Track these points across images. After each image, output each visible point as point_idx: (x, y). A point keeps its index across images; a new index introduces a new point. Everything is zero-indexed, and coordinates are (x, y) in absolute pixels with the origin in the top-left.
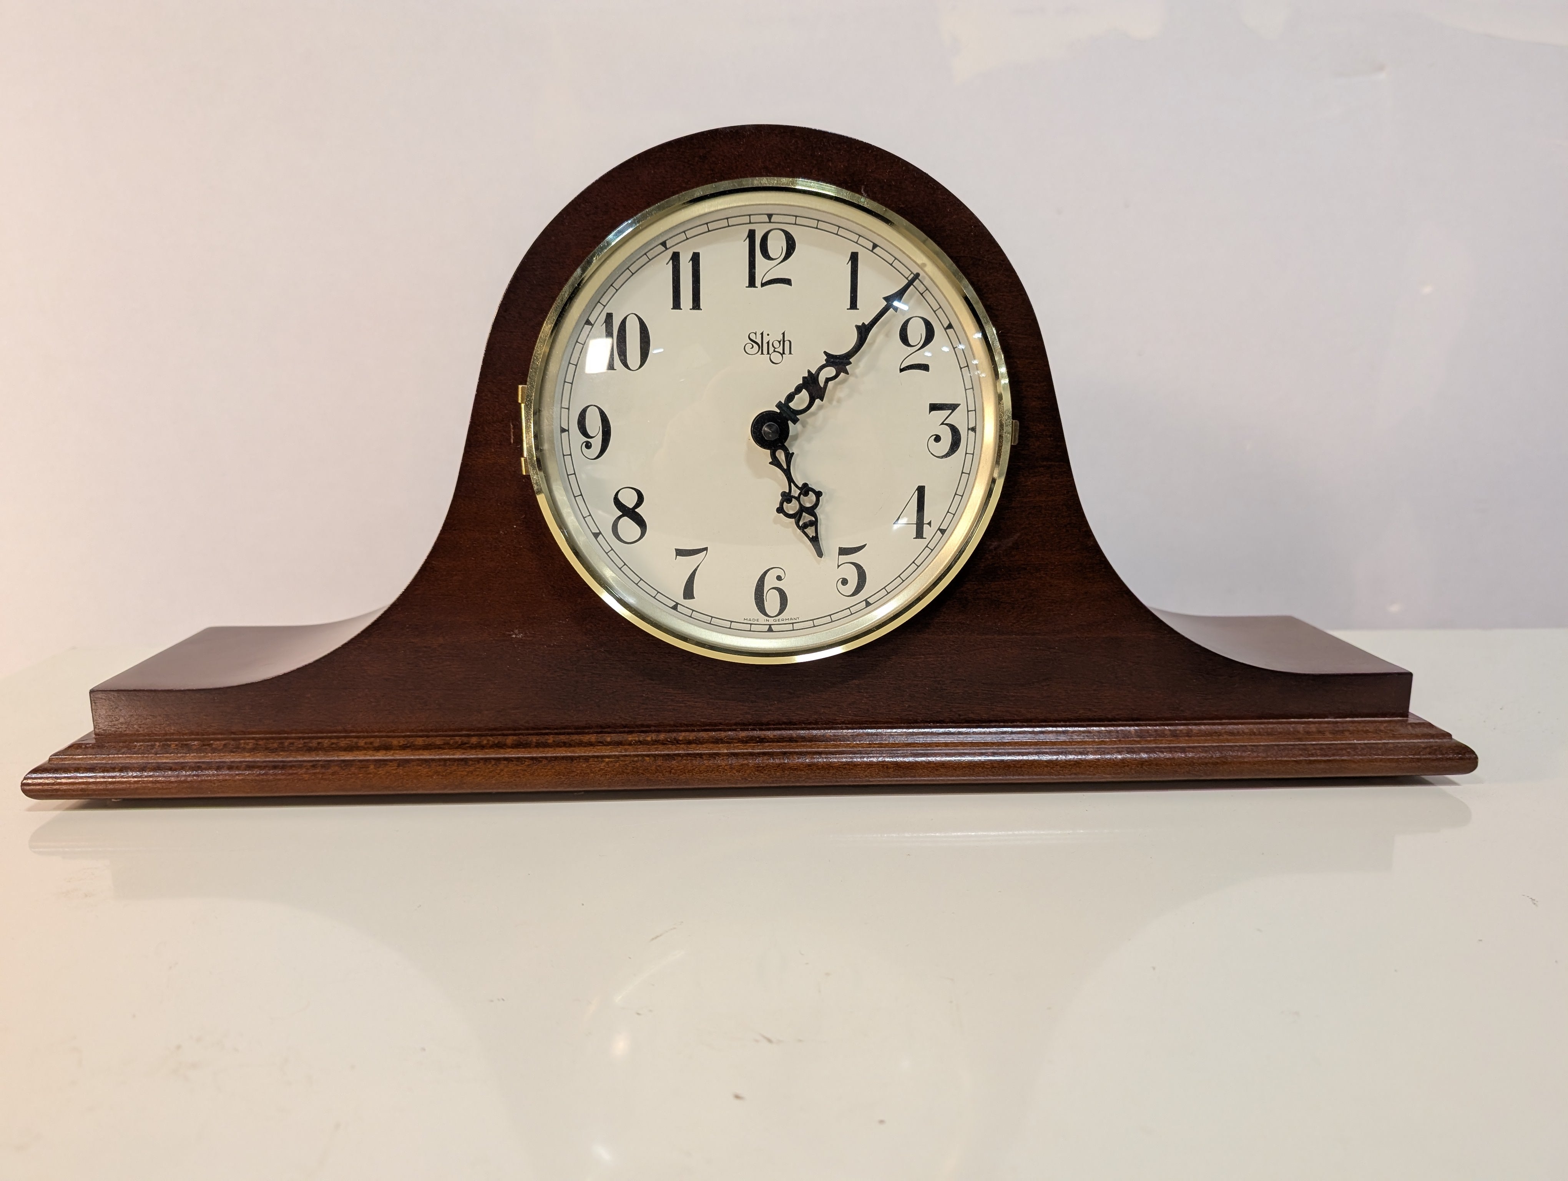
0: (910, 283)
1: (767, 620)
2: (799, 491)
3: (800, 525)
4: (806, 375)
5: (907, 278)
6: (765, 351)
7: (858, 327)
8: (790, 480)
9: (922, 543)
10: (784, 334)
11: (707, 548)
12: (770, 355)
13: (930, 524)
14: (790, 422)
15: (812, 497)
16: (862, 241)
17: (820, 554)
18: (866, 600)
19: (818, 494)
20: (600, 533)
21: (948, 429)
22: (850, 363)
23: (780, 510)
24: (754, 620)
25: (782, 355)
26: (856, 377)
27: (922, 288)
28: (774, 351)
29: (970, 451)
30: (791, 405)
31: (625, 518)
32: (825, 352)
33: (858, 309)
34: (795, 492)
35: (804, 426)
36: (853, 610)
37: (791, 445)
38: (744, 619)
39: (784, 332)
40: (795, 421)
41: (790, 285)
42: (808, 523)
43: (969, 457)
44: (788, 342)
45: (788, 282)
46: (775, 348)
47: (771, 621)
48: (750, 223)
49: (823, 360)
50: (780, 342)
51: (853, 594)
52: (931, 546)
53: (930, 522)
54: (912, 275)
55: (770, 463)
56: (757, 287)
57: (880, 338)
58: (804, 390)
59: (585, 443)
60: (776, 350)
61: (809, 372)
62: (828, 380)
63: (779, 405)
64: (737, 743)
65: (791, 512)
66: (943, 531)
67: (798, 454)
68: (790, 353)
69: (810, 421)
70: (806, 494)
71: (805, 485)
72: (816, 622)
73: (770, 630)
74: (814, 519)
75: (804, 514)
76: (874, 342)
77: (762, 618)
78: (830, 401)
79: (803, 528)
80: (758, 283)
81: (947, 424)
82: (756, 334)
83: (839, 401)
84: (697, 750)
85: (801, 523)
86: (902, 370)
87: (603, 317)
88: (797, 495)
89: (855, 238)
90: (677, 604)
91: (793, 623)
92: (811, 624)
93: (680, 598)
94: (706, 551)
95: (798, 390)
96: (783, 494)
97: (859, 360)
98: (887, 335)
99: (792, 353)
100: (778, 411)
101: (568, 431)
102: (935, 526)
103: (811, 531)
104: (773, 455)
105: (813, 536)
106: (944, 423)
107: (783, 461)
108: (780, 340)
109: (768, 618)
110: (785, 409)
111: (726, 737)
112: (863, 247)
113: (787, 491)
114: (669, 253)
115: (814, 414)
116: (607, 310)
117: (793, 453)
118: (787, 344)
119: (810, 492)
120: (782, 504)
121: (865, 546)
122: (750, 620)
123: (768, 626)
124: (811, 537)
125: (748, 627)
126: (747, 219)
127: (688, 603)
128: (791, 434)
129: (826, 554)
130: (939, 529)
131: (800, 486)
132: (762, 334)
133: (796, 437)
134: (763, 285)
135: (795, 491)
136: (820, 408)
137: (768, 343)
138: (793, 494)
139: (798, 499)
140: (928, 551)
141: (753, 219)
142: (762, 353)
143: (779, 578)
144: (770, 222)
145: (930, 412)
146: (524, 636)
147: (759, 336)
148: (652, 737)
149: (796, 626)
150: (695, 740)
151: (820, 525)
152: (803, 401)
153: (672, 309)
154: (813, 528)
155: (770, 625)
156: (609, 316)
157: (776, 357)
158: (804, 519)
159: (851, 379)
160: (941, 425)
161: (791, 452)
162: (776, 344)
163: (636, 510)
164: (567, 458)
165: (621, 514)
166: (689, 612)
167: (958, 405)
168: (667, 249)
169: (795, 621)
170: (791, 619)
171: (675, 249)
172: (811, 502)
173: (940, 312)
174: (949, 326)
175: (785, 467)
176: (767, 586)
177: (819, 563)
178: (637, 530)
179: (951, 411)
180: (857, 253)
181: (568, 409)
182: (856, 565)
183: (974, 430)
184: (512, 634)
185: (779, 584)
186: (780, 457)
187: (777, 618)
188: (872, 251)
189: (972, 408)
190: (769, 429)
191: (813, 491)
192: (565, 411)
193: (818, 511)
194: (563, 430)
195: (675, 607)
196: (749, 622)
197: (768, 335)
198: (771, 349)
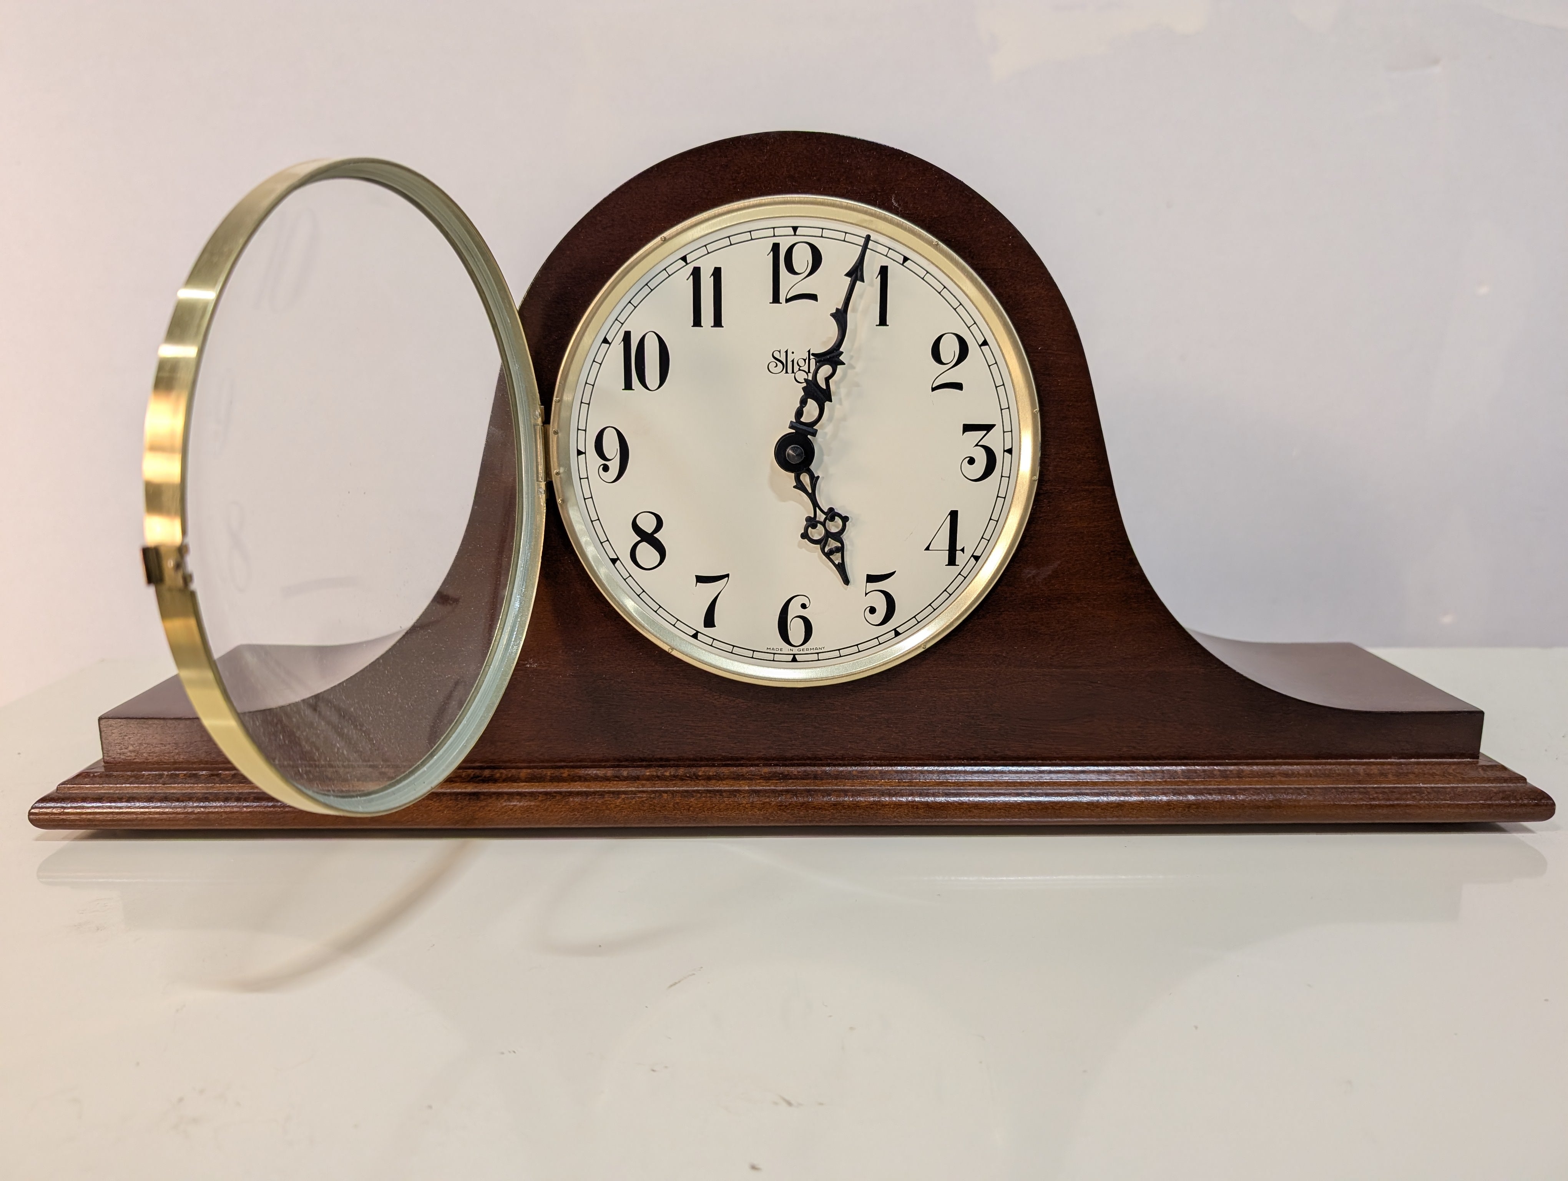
2: (825, 516)
3: (826, 552)
6: (790, 370)
8: (815, 505)
9: (954, 570)
10: (809, 352)
11: (728, 574)
12: (795, 374)
13: (963, 550)
15: (839, 522)
16: (891, 254)
17: (846, 581)
18: (895, 629)
19: (845, 519)
20: (618, 559)
21: (982, 451)
22: (842, 353)
23: (805, 536)
24: (777, 649)
25: (807, 374)
27: (955, 303)
28: (799, 370)
29: (1006, 474)
30: (803, 419)
31: (644, 543)
33: (888, 325)
34: (821, 517)
36: (881, 639)
37: (816, 468)
38: (768, 648)
41: (816, 300)
42: (833, 549)
43: (1005, 480)
45: (814, 297)
46: (800, 367)
47: (795, 650)
48: (774, 236)
50: (805, 360)
51: (883, 622)
52: (964, 573)
53: (964, 548)
55: (794, 487)
56: (781, 303)
59: (602, 466)
60: (801, 368)
63: (792, 426)
64: (759, 779)
65: (816, 537)
66: (977, 558)
67: (823, 478)
70: (832, 519)
71: (831, 509)
72: (843, 652)
73: (794, 660)
74: (840, 545)
75: (830, 540)
77: (786, 648)
79: (828, 555)
80: (782, 299)
81: (980, 446)
82: (780, 352)
84: (717, 786)
85: (826, 550)
86: (933, 389)
87: (621, 335)
88: (822, 520)
89: (884, 250)
90: (698, 632)
91: (818, 653)
92: (836, 654)
93: (700, 627)
94: (727, 578)
96: (808, 519)
101: (585, 453)
102: (968, 553)
103: (837, 558)
104: (798, 479)
105: (839, 563)
106: (978, 444)
107: (808, 485)
108: (805, 358)
109: (792, 648)
111: (747, 772)
112: (894, 260)
113: (813, 516)
114: (689, 269)
116: (626, 328)
117: (818, 477)
118: (813, 362)
119: (836, 517)
120: (806, 529)
121: (894, 573)
122: (773, 649)
124: (837, 564)
125: (771, 657)
126: (770, 232)
127: (709, 631)
129: (852, 581)
130: (972, 556)
131: (826, 511)
132: (786, 352)
133: (821, 460)
134: (787, 301)
137: (793, 361)
138: (818, 519)
139: (823, 524)
140: (960, 578)
141: (778, 232)
142: (787, 372)
143: (804, 606)
144: (795, 235)
145: (963, 433)
146: (539, 666)
147: (783, 355)
148: (670, 772)
149: (821, 656)
150: (716, 775)
151: (847, 551)
153: (692, 326)
154: (839, 554)
155: (794, 655)
156: (627, 335)
157: (801, 376)
158: (829, 546)
160: (975, 446)
161: (815, 476)
162: (801, 363)
163: (655, 535)
164: (584, 482)
165: (640, 539)
166: (710, 641)
167: (993, 426)
168: (687, 264)
169: (820, 651)
170: (816, 649)
171: (696, 264)
172: (837, 527)
173: (974, 328)
174: (985, 343)
175: (810, 491)
176: (791, 614)
177: (846, 589)
178: (657, 556)
179: (985, 432)
180: (886, 267)
181: (585, 430)
182: (886, 594)
183: (1010, 451)
184: (527, 664)
185: (803, 613)
186: (805, 481)
187: (801, 648)
188: (902, 264)
189: (1008, 428)
190: (794, 452)
191: (839, 516)
192: (581, 433)
193: (844, 537)
194: (579, 453)
195: (695, 636)
196: (773, 652)
197: (793, 353)
198: (796, 368)
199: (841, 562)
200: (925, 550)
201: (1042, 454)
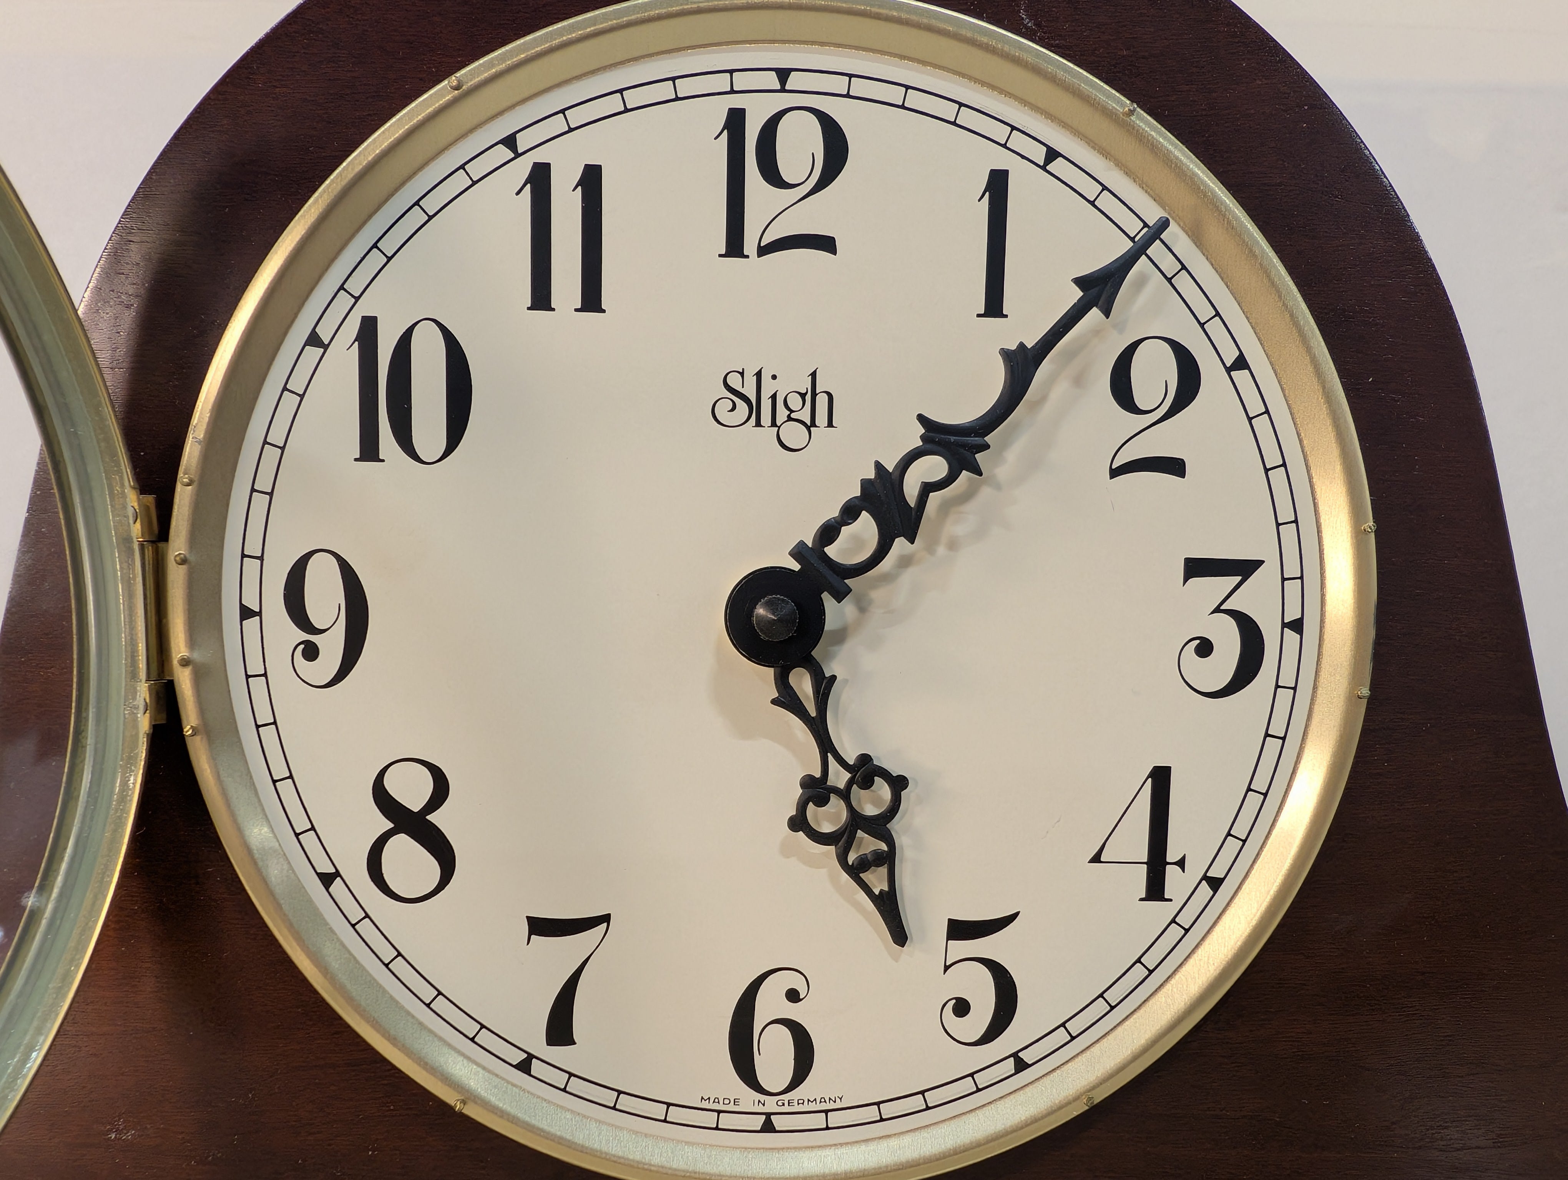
0: (1139, 250)
1: (759, 1101)
2: (849, 775)
3: (850, 863)
4: (871, 475)
5: (1132, 239)
6: (766, 418)
7: (1006, 354)
8: (826, 746)
9: (1161, 911)
10: (814, 375)
11: (609, 915)
12: (779, 427)
13: (1181, 863)
14: (826, 597)
15: (883, 790)
16: (1018, 141)
17: (900, 936)
18: (1015, 1055)
19: (899, 784)
20: (337, 874)
21: (1231, 624)
22: (987, 447)
23: (799, 823)
24: (727, 1102)
25: (808, 429)
26: (998, 487)
27: (1169, 265)
28: (790, 419)
29: (1287, 679)
30: (831, 551)
31: (403, 836)
32: (921, 418)
33: (1006, 316)
34: (839, 777)
35: (862, 608)
36: (982, 1079)
37: (829, 656)
38: (702, 1098)
39: (815, 372)
40: (840, 595)
41: (834, 252)
42: (869, 857)
43: (1285, 696)
44: (826, 396)
45: (826, 244)
46: (792, 411)
47: (771, 1103)
48: (732, 91)
49: (914, 436)
50: (803, 396)
51: (984, 1040)
52: (1185, 919)
53: (1183, 858)
54: (1146, 229)
55: (774, 702)
56: (747, 257)
57: (1060, 390)
58: (864, 512)
59: (302, 646)
60: (793, 415)
61: (879, 466)
62: (928, 488)
63: (799, 552)
65: (827, 828)
66: (1215, 884)
67: (846, 681)
68: (830, 424)
69: (877, 595)
70: (867, 783)
71: (865, 759)
72: (888, 1110)
73: (768, 1127)
74: (884, 847)
75: (860, 833)
76: (1043, 399)
77: (748, 1098)
78: (930, 549)
79: (855, 871)
80: (750, 246)
81: (1227, 612)
82: (742, 374)
83: (953, 545)
85: (852, 858)
86: (1115, 473)
87: (353, 327)
88: (841, 785)
89: (1000, 132)
90: (531, 1057)
91: (826, 1112)
92: (872, 1113)
93: (537, 1044)
94: (605, 925)
95: (850, 512)
96: (808, 783)
97: (1005, 445)
98: (1079, 381)
99: (834, 424)
100: (796, 566)
101: (260, 614)
102: (1195, 870)
103: (877, 880)
104: (782, 682)
105: (881, 891)
106: (1221, 608)
107: (807, 697)
108: (804, 392)
109: (762, 1098)
110: (815, 561)
112: (1023, 157)
113: (818, 774)
114: (523, 168)
115: (887, 578)
116: (364, 309)
117: (834, 678)
118: (822, 401)
119: (876, 778)
120: (802, 807)
121: (1014, 917)
122: (716, 1101)
123: (764, 1117)
124: (877, 893)
125: (710, 1119)
126: (722, 82)
127: (558, 1054)
128: (828, 627)
129: (914, 937)
130: (1205, 878)
131: (851, 762)
132: (759, 375)
133: (841, 636)
134: (763, 251)
135: (837, 774)
136: (905, 562)
137: (774, 397)
138: (832, 781)
139: (845, 795)
140: (1175, 932)
141: (741, 81)
142: (758, 424)
143: (793, 996)
144: (783, 90)
145: (1185, 581)
146: (140, 1136)
147: (751, 381)
149: (835, 1119)
151: (901, 861)
152: (858, 541)
153: (529, 309)
154: (883, 870)
155: (768, 1115)
156: (369, 327)
157: (793, 434)
158: (859, 847)
159: (986, 493)
160: (1213, 613)
161: (828, 674)
162: (795, 402)
163: (428, 817)
164: (258, 684)
165: (391, 825)
166: (560, 1079)
167: (1259, 563)
168: (518, 155)
169: (832, 1106)
170: (823, 1100)
171: (539, 156)
172: (876, 802)
173: (1215, 328)
174: (1241, 363)
175: (813, 713)
176: (761, 1017)
177: (896, 959)
178: (432, 868)
179: (1239, 578)
180: (1005, 173)
181: (261, 558)
182: (991, 965)
183: (1297, 626)
184: (111, 1131)
185: (792, 1011)
186: (802, 690)
187: (786, 1097)
188: (1043, 168)
189: (1292, 570)
190: (773, 614)
191: (884, 774)
192: (252, 566)
193: (896, 826)
194: (246, 613)
195: (525, 1066)
196: (716, 1107)
197: (774, 377)
198: (782, 414)
199: (886, 888)
200: (1092, 861)
201: (1377, 635)
